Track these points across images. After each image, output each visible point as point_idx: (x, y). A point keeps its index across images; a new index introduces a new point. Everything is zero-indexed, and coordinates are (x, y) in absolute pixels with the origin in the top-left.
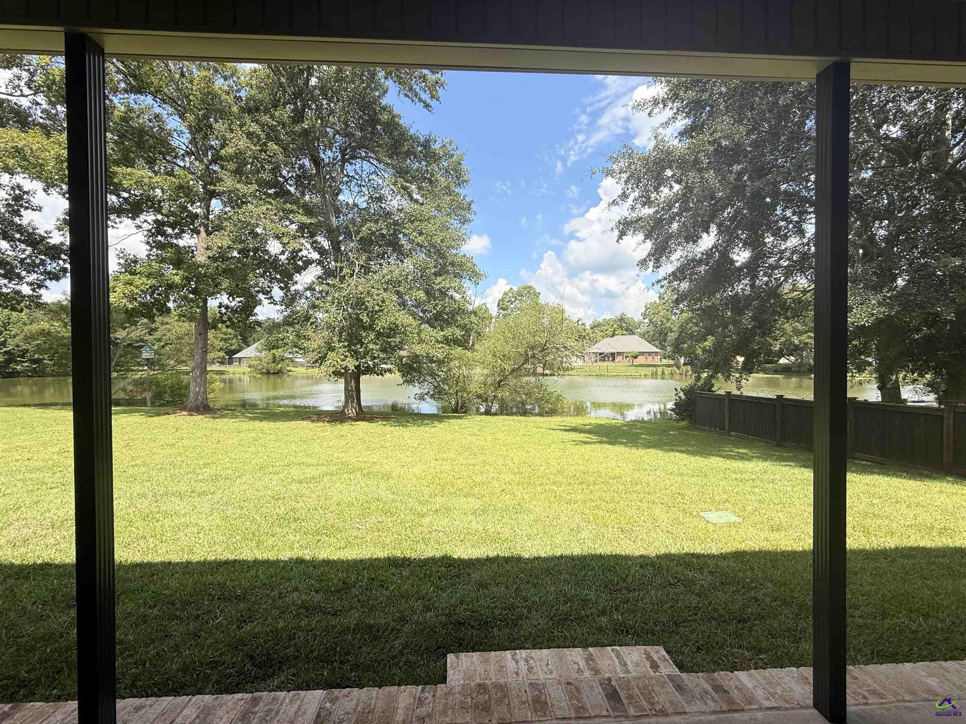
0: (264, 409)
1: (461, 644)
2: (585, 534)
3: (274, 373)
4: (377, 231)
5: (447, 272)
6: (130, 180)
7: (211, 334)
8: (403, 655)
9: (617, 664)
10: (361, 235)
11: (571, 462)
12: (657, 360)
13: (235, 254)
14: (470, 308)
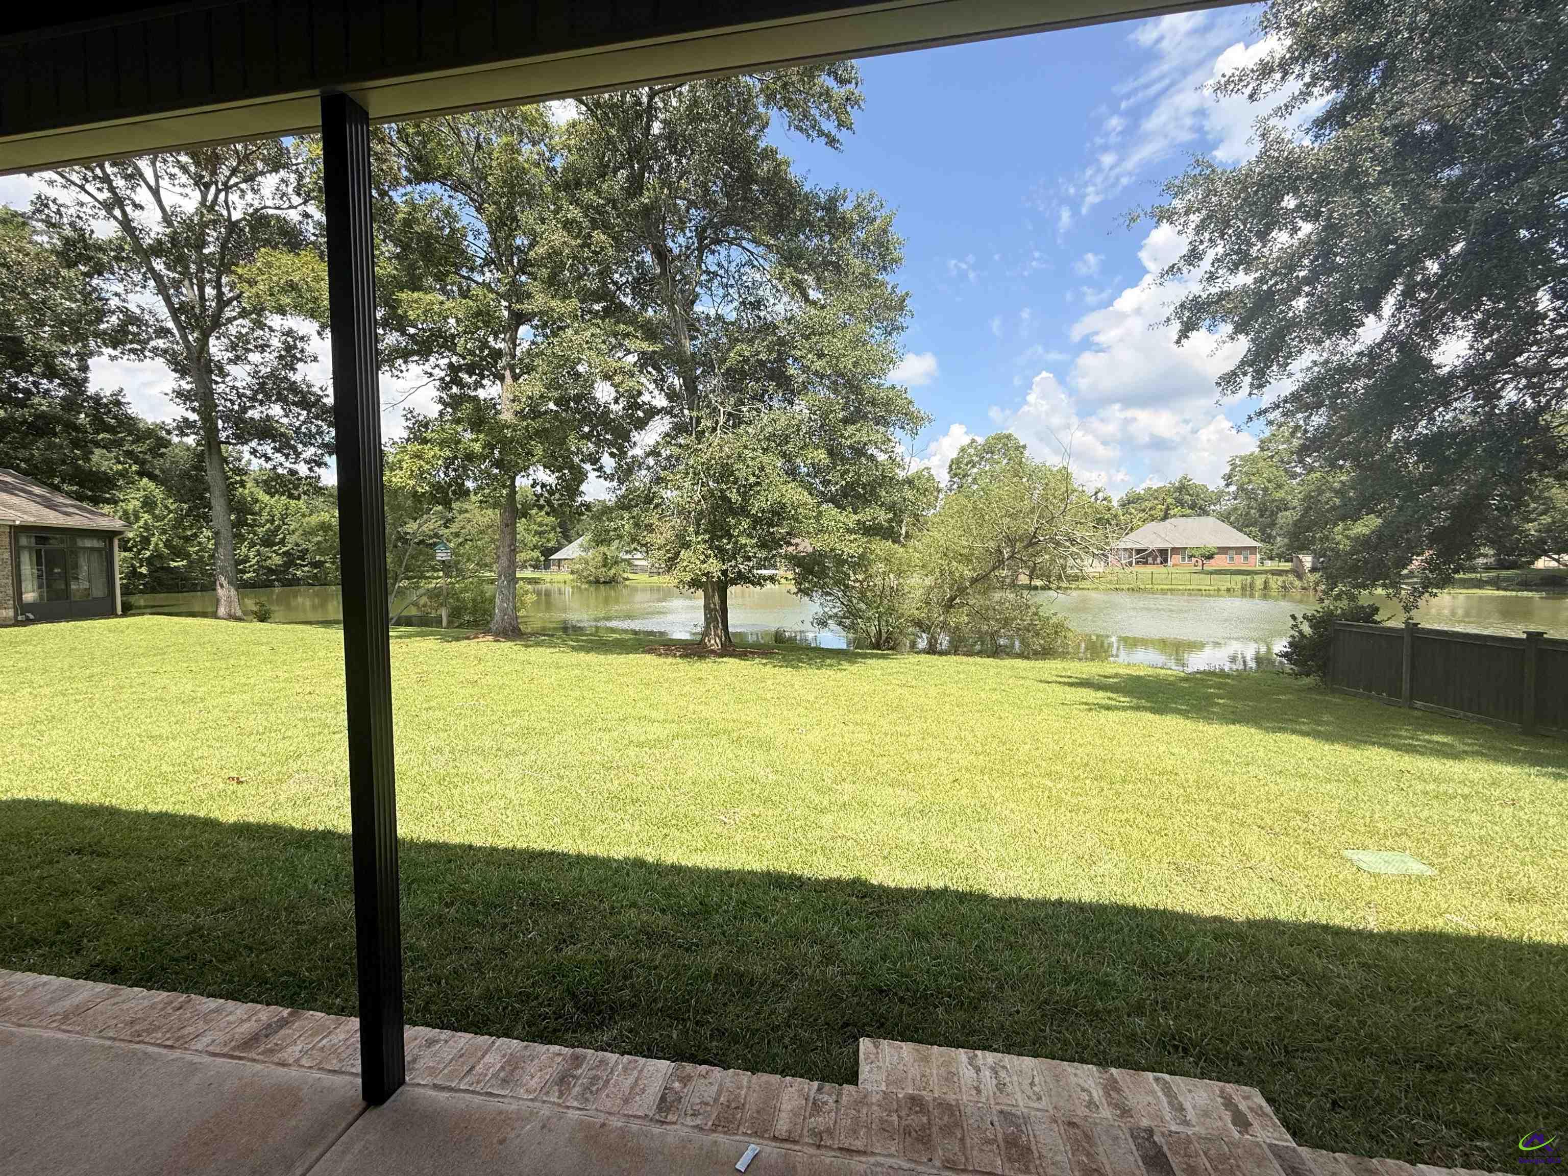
0: (591, 635)
1: (882, 1025)
2: (1103, 868)
3: (605, 583)
4: (752, 356)
5: (865, 417)
6: (417, 309)
7: (521, 524)
8: (790, 1027)
9: (1166, 1105)
10: (728, 364)
11: (1080, 741)
12: (1254, 562)
13: (552, 406)
14: (901, 474)
